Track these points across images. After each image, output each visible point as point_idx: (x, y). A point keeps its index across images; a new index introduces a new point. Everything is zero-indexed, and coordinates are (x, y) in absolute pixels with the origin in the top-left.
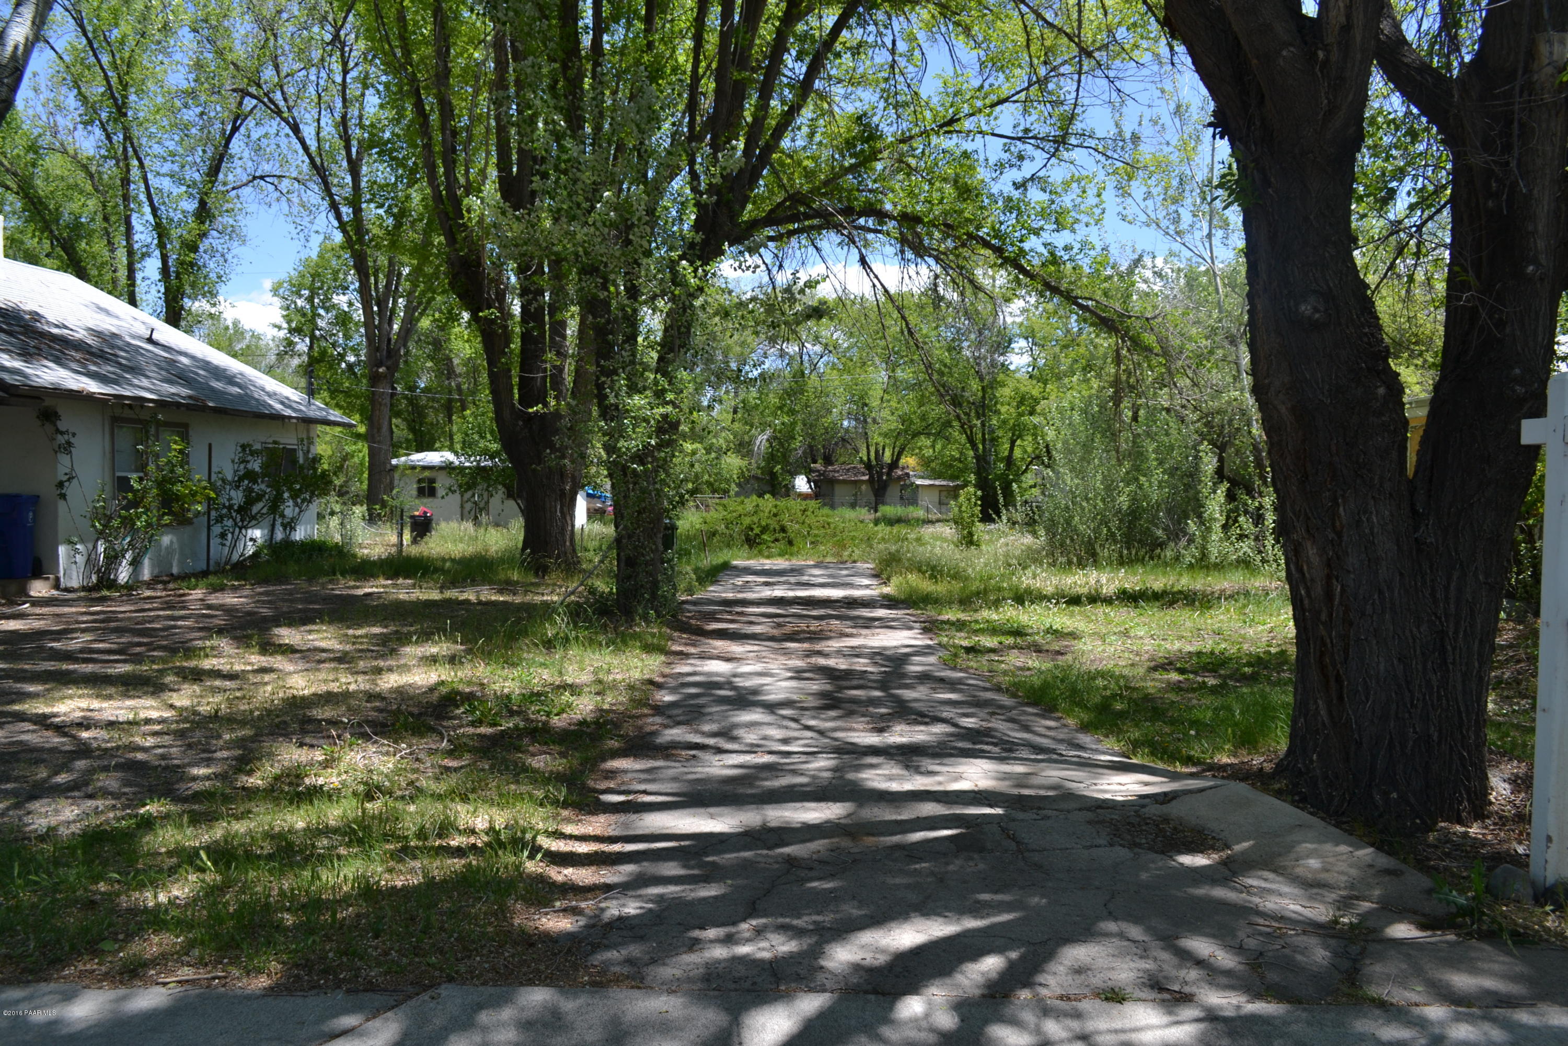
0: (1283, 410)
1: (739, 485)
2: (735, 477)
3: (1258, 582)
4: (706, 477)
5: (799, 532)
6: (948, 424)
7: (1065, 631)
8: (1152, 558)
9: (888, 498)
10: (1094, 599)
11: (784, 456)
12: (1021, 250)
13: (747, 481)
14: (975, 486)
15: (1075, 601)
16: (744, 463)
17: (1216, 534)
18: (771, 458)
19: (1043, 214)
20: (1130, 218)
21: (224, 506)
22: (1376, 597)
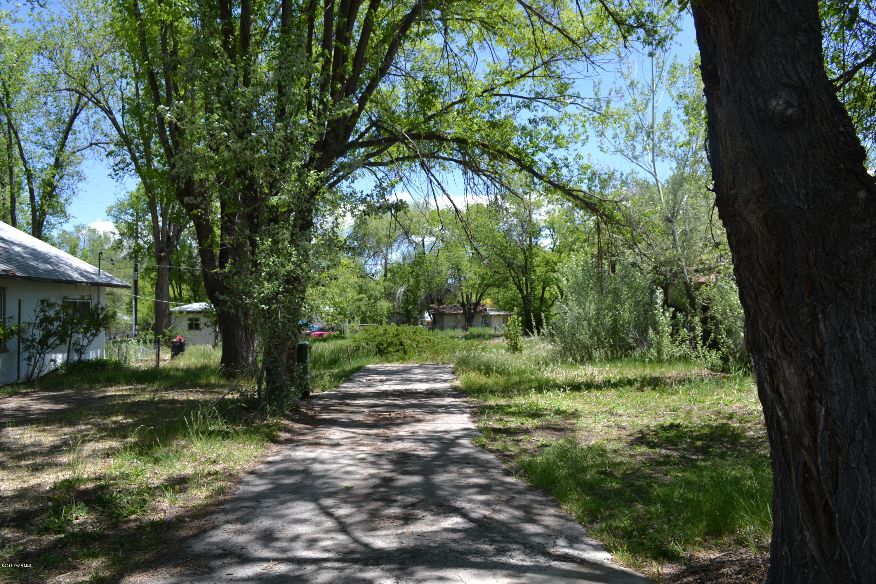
0: (753, 220)
1: (388, 317)
2: (385, 313)
3: (694, 371)
4: (368, 313)
5: (411, 346)
6: (507, 279)
7: (569, 411)
8: (626, 356)
9: (473, 324)
10: (590, 386)
11: (414, 300)
12: (533, 161)
13: (393, 315)
14: (517, 314)
15: (576, 387)
16: (391, 305)
17: (666, 341)
18: (407, 301)
19: (548, 137)
20: (605, 149)
21: (28, 340)
22: (866, 420)
